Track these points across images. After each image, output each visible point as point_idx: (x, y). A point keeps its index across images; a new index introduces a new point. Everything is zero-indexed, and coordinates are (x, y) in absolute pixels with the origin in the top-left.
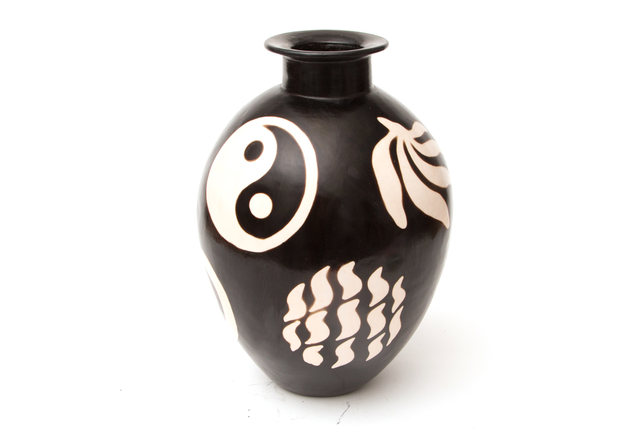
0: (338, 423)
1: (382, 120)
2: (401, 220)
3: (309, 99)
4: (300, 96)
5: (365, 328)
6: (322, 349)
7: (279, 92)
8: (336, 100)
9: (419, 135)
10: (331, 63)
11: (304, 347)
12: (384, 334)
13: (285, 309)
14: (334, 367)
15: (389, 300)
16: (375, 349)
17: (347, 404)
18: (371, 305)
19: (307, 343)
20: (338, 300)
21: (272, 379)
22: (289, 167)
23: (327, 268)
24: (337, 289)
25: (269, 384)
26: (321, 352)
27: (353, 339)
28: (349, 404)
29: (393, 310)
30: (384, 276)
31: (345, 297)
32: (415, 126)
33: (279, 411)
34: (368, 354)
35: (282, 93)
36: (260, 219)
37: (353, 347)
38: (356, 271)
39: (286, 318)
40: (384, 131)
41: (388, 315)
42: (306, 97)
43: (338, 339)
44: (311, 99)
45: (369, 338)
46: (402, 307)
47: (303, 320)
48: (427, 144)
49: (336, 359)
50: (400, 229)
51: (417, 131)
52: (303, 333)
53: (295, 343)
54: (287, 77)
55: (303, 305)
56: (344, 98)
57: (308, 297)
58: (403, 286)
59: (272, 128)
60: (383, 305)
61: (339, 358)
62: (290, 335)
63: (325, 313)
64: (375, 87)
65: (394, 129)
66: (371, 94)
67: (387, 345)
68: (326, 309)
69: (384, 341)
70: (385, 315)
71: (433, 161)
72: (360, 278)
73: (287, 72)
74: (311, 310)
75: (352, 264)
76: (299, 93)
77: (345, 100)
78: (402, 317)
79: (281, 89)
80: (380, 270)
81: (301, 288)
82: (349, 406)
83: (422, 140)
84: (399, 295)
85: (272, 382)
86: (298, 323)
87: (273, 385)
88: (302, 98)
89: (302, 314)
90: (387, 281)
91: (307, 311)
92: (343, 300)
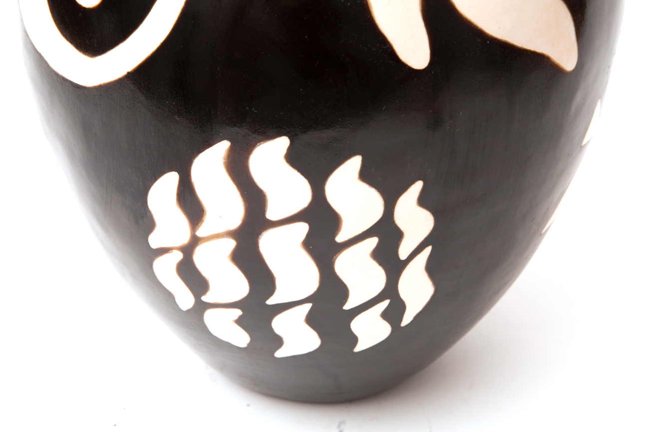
2: (413, 49)
6: (241, 318)
11: (201, 305)
12: (387, 301)
13: (147, 220)
14: (279, 354)
15: (387, 230)
16: (370, 330)
18: (341, 238)
19: (206, 299)
20: (257, 219)
23: (223, 146)
24: (253, 196)
26: (240, 323)
27: (309, 305)
29: (403, 253)
30: (365, 175)
31: (272, 214)
37: (312, 321)
38: (294, 160)
39: (154, 242)
41: (390, 262)
43: (271, 302)
45: (346, 307)
46: (428, 249)
47: (188, 250)
50: (410, 69)
52: (192, 277)
55: (182, 220)
57: (190, 205)
58: (423, 202)
60: (373, 241)
61: (284, 340)
63: (231, 243)
67: (404, 324)
68: (234, 234)
70: (381, 263)
72: (306, 177)
74: (201, 232)
75: (282, 143)
78: (431, 269)
80: (354, 164)
81: (169, 181)
84: (415, 221)
86: (178, 255)
89: (184, 238)
90: (376, 188)
91: (191, 233)
92: (268, 220)
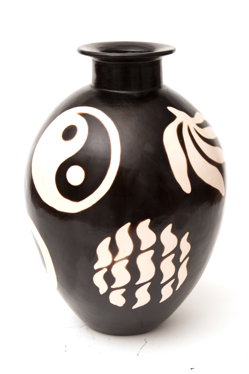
0: (138, 355)
1: (171, 109)
2: (186, 187)
3: (113, 92)
4: (106, 90)
5: (159, 274)
6: (125, 292)
7: (89, 89)
8: (134, 93)
9: (200, 122)
10: (131, 63)
11: (110, 290)
12: (174, 280)
13: (94, 258)
14: (134, 307)
15: (177, 251)
16: (167, 292)
17: (145, 340)
18: (163, 255)
19: (112, 287)
20: (137, 251)
21: (85, 322)
22: (97, 146)
23: (128, 225)
24: (137, 242)
25: (82, 327)
26: (124, 295)
27: (150, 283)
28: (146, 340)
29: (181, 260)
30: (173, 231)
31: (142, 248)
32: (197, 115)
33: (90, 346)
34: (161, 296)
35: (91, 89)
36: (75, 186)
37: (149, 290)
38: (152, 227)
39: (96, 267)
40: (173, 117)
41: (177, 263)
42: (111, 91)
43: (137, 283)
44: (115, 93)
45: (162, 283)
46: (188, 258)
47: (109, 268)
48: (206, 129)
49: (135, 300)
50: (186, 193)
51: (198, 118)
52: (109, 278)
53: (103, 287)
54: (95, 76)
55: (110, 255)
56: (141, 92)
57: (114, 249)
58: (188, 240)
59: (84, 115)
60: (173, 256)
61: (138, 300)
62: (99, 280)
63: (127, 262)
64: (165, 85)
65: (180, 116)
66: (162, 90)
67: (177, 289)
68: (128, 258)
69: (174, 286)
70: (174, 264)
71: (211, 142)
72: (155, 233)
73: (95, 72)
74: (115, 260)
75: (148, 221)
76: (105, 88)
77: (142, 93)
78: (188, 266)
79: (91, 86)
80: (170, 227)
81: (107, 241)
82: (146, 342)
83: (202, 126)
84: (186, 247)
85: (84, 325)
86: (105, 270)
87: (85, 327)
88: (108, 92)
89: (109, 262)
90: (176, 235)
91: (112, 260)
92: (141, 250)
